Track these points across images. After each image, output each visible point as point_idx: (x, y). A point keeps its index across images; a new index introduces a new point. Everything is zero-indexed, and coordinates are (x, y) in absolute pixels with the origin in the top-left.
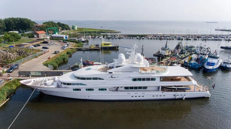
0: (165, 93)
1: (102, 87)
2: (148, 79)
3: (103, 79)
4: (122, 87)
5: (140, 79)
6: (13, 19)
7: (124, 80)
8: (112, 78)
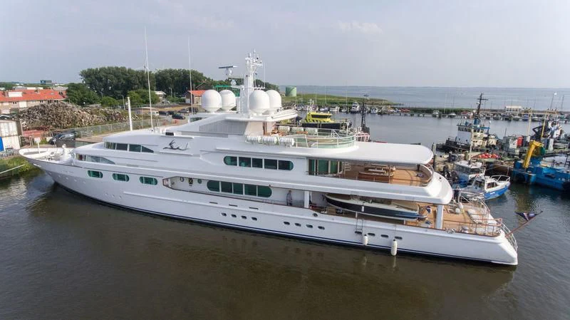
0: (324, 218)
1: (149, 171)
2: (271, 164)
3: (152, 151)
4: (200, 181)
5: (246, 162)
6: (171, 71)
7: (200, 158)
8: (172, 148)
